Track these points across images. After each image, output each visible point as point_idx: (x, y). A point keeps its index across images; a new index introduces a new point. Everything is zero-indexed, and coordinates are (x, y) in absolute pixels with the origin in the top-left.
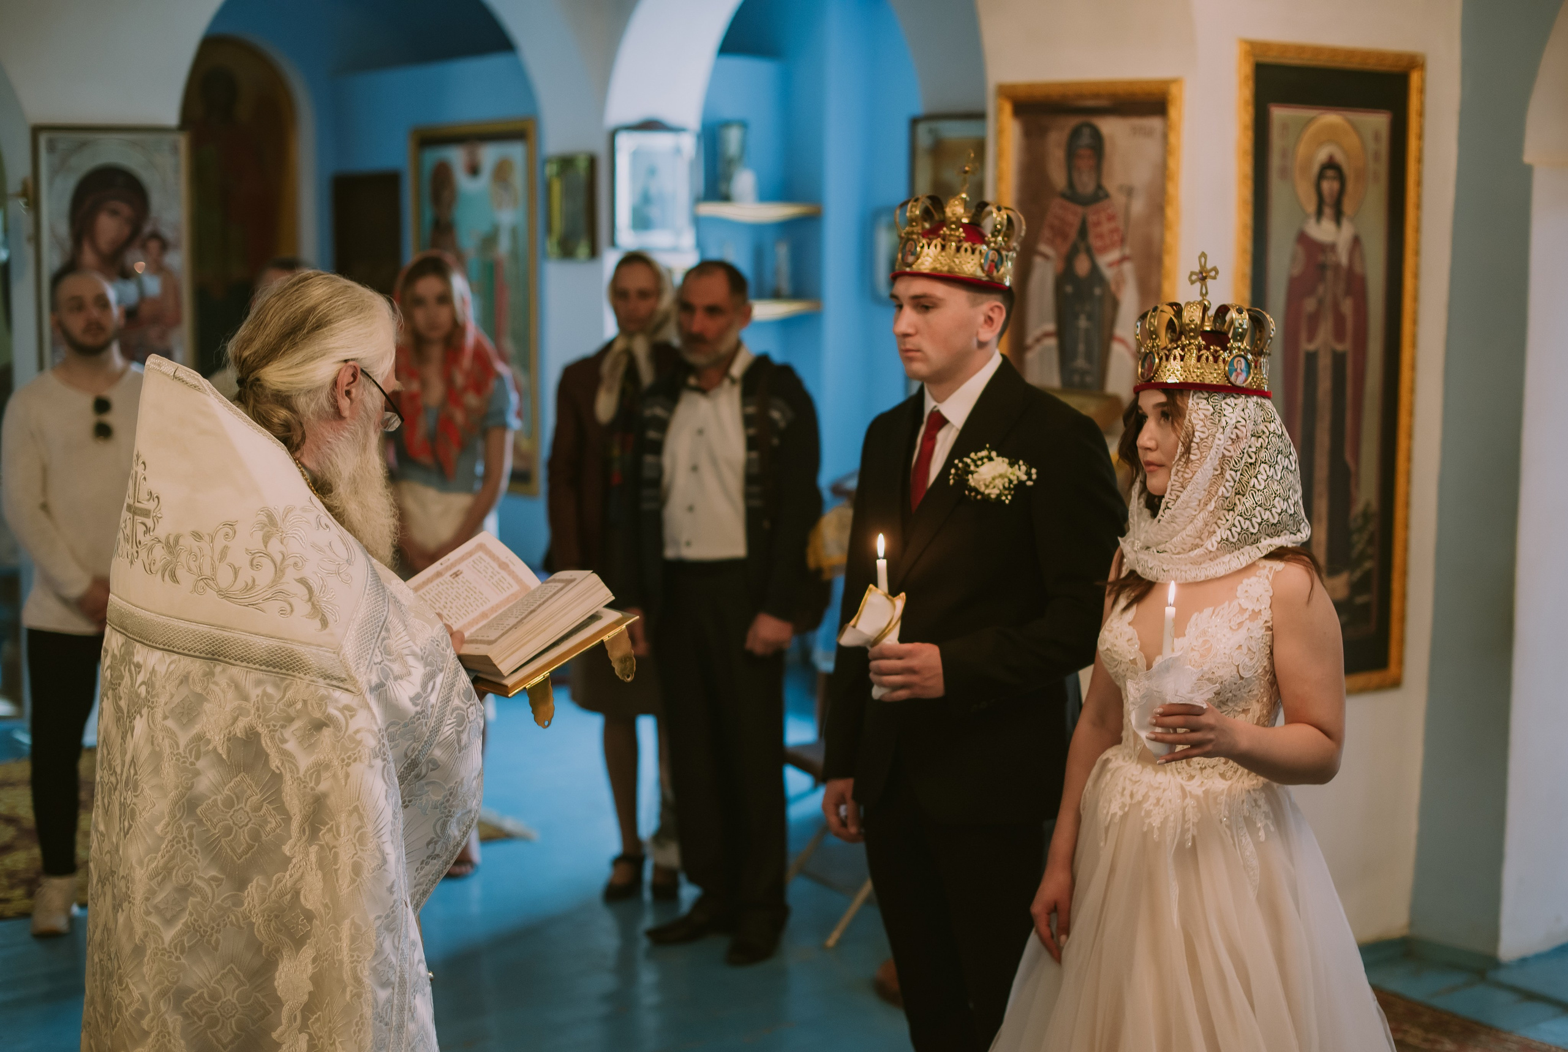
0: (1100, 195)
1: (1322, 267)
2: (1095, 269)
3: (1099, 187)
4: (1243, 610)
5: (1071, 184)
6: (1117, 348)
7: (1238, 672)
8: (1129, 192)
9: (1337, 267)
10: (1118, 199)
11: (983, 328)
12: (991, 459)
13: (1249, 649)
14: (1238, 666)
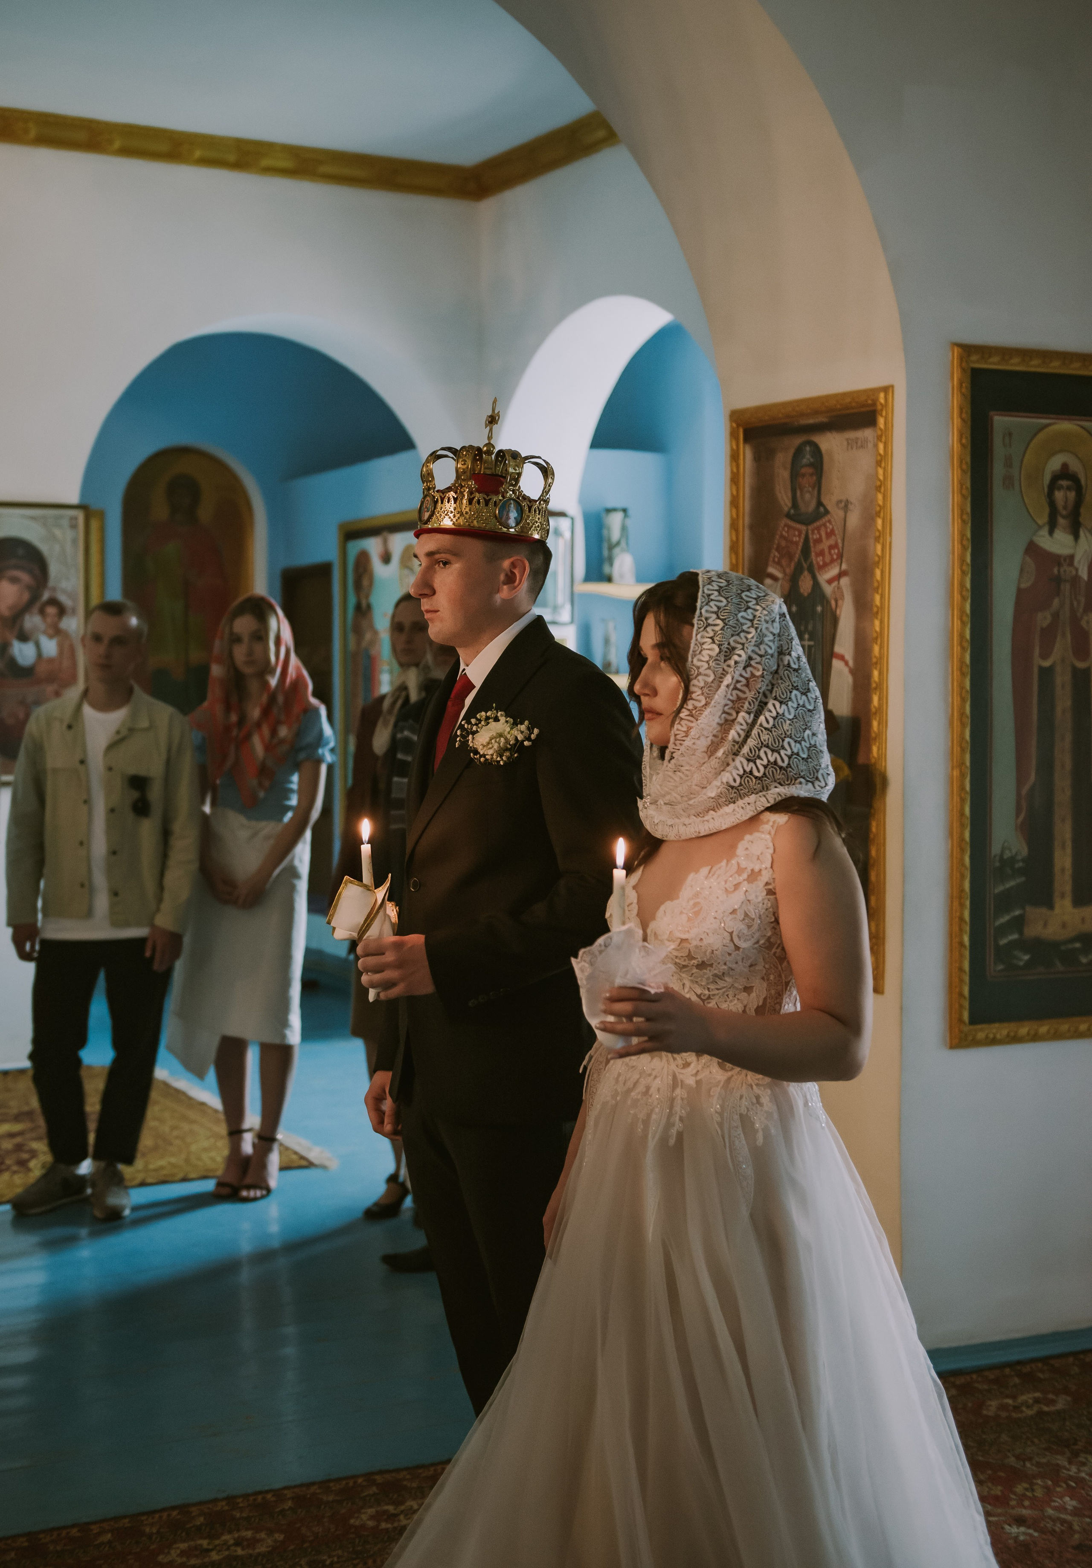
0: (820, 512)
1: (1058, 580)
2: (816, 585)
3: (820, 504)
4: (740, 870)
5: (795, 504)
6: (836, 664)
7: (732, 940)
8: (846, 506)
9: (1075, 580)
10: (836, 514)
11: (505, 583)
12: (496, 719)
13: (746, 915)
14: (731, 933)
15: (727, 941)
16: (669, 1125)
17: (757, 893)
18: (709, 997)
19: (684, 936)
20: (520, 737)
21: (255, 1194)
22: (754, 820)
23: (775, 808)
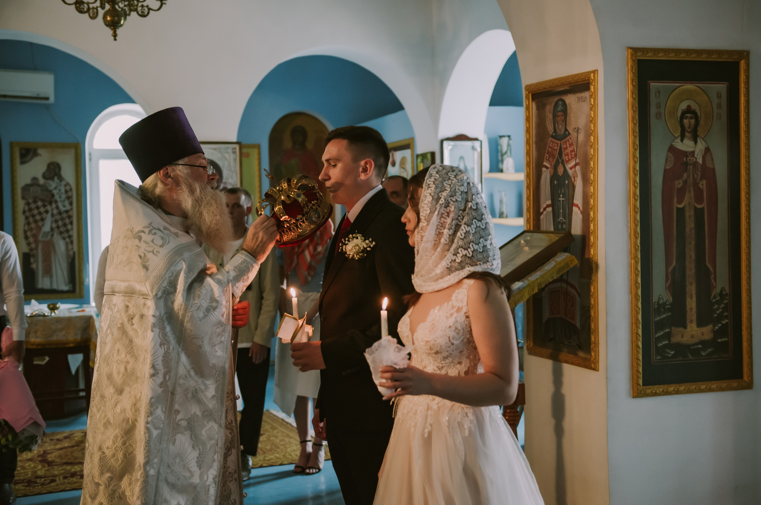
4: (453, 307)
11: (362, 172)
12: (357, 238)
13: (456, 328)
14: (449, 337)
15: (447, 340)
16: (425, 428)
17: (461, 318)
18: (442, 367)
19: (428, 339)
20: (365, 246)
21: (313, 471)
22: (460, 282)
23: (469, 277)
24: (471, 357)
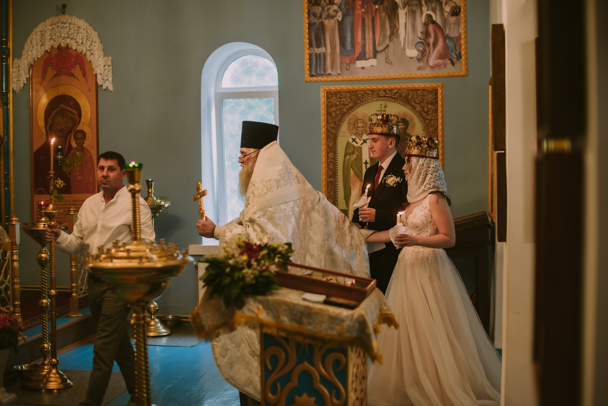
11: (390, 145)
13: (425, 216)
14: (422, 220)
16: (411, 260)
17: (427, 211)
18: (419, 234)
19: (412, 221)
22: (426, 197)
23: (429, 194)
24: (432, 229)
